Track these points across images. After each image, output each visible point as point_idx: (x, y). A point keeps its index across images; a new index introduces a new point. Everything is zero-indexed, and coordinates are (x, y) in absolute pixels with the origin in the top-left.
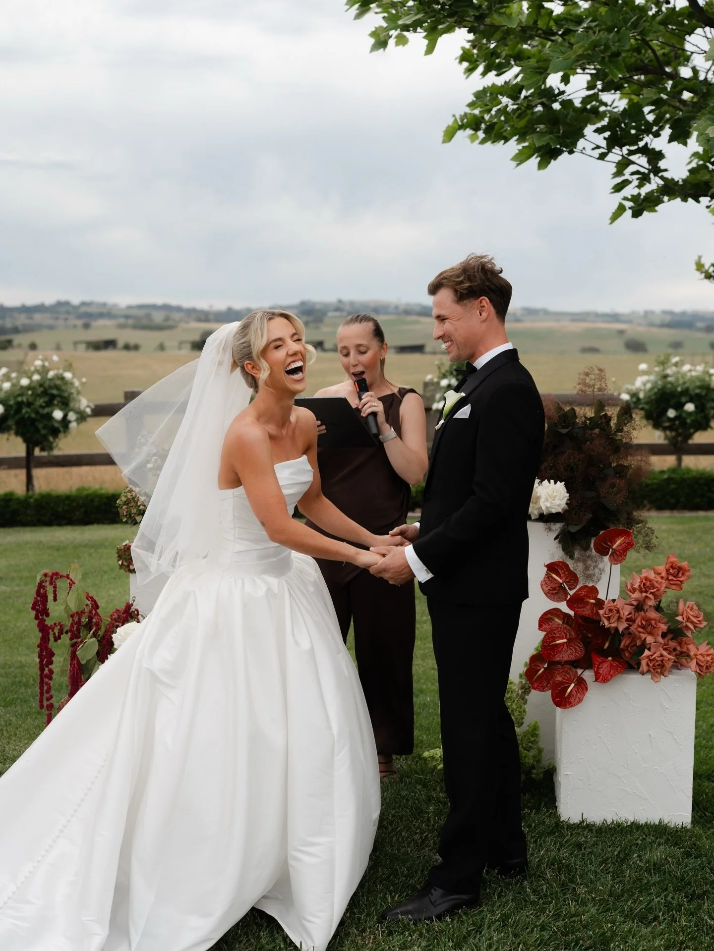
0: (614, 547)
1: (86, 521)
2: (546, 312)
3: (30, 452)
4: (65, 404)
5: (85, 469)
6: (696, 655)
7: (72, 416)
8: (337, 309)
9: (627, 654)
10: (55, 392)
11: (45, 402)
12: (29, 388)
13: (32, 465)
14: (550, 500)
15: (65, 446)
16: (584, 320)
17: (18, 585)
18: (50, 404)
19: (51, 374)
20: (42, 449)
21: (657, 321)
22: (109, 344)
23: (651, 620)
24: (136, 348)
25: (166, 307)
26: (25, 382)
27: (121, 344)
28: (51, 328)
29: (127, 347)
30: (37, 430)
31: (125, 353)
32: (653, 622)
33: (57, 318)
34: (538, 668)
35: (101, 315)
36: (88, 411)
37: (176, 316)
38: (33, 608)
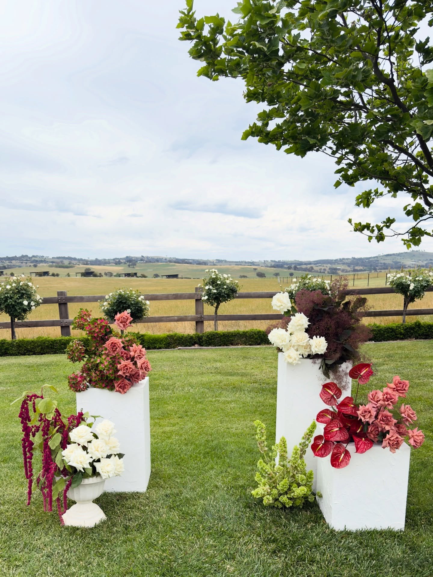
0: (362, 374)
1: (42, 353)
2: (226, 261)
3: (12, 321)
4: (29, 297)
5: (40, 328)
6: (413, 436)
7: (32, 303)
8: (142, 260)
9: (372, 436)
10: (24, 292)
11: (19, 297)
12: (11, 290)
13: (14, 327)
14: (318, 347)
15: (30, 317)
16: (241, 265)
17: (10, 387)
18: (21, 297)
19: (21, 284)
20: (19, 319)
21: (269, 265)
22: (46, 274)
23: (388, 416)
24: (58, 275)
25: (69, 258)
26: (9, 287)
27: (51, 274)
28: (20, 267)
29: (53, 275)
30: (16, 310)
31: (53, 277)
32: (389, 418)
33: (22, 263)
34: (318, 444)
35: (41, 261)
36: (41, 301)
37: (73, 262)
38: (20, 416)
